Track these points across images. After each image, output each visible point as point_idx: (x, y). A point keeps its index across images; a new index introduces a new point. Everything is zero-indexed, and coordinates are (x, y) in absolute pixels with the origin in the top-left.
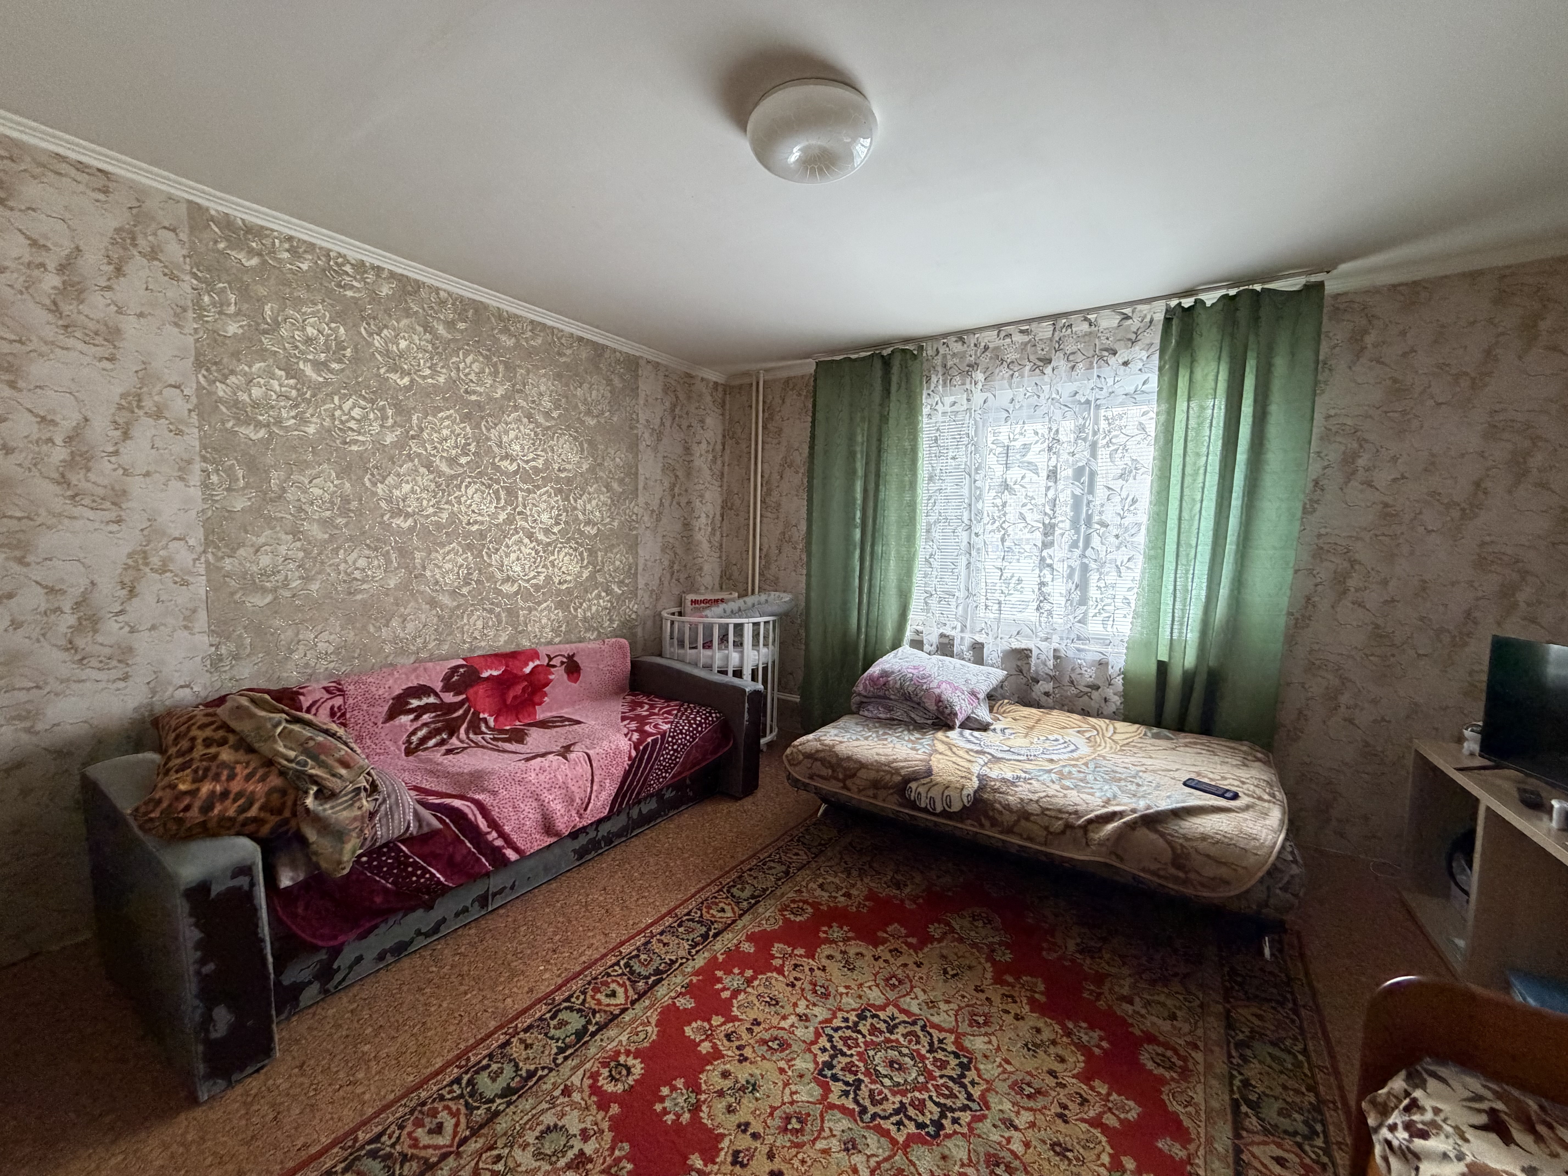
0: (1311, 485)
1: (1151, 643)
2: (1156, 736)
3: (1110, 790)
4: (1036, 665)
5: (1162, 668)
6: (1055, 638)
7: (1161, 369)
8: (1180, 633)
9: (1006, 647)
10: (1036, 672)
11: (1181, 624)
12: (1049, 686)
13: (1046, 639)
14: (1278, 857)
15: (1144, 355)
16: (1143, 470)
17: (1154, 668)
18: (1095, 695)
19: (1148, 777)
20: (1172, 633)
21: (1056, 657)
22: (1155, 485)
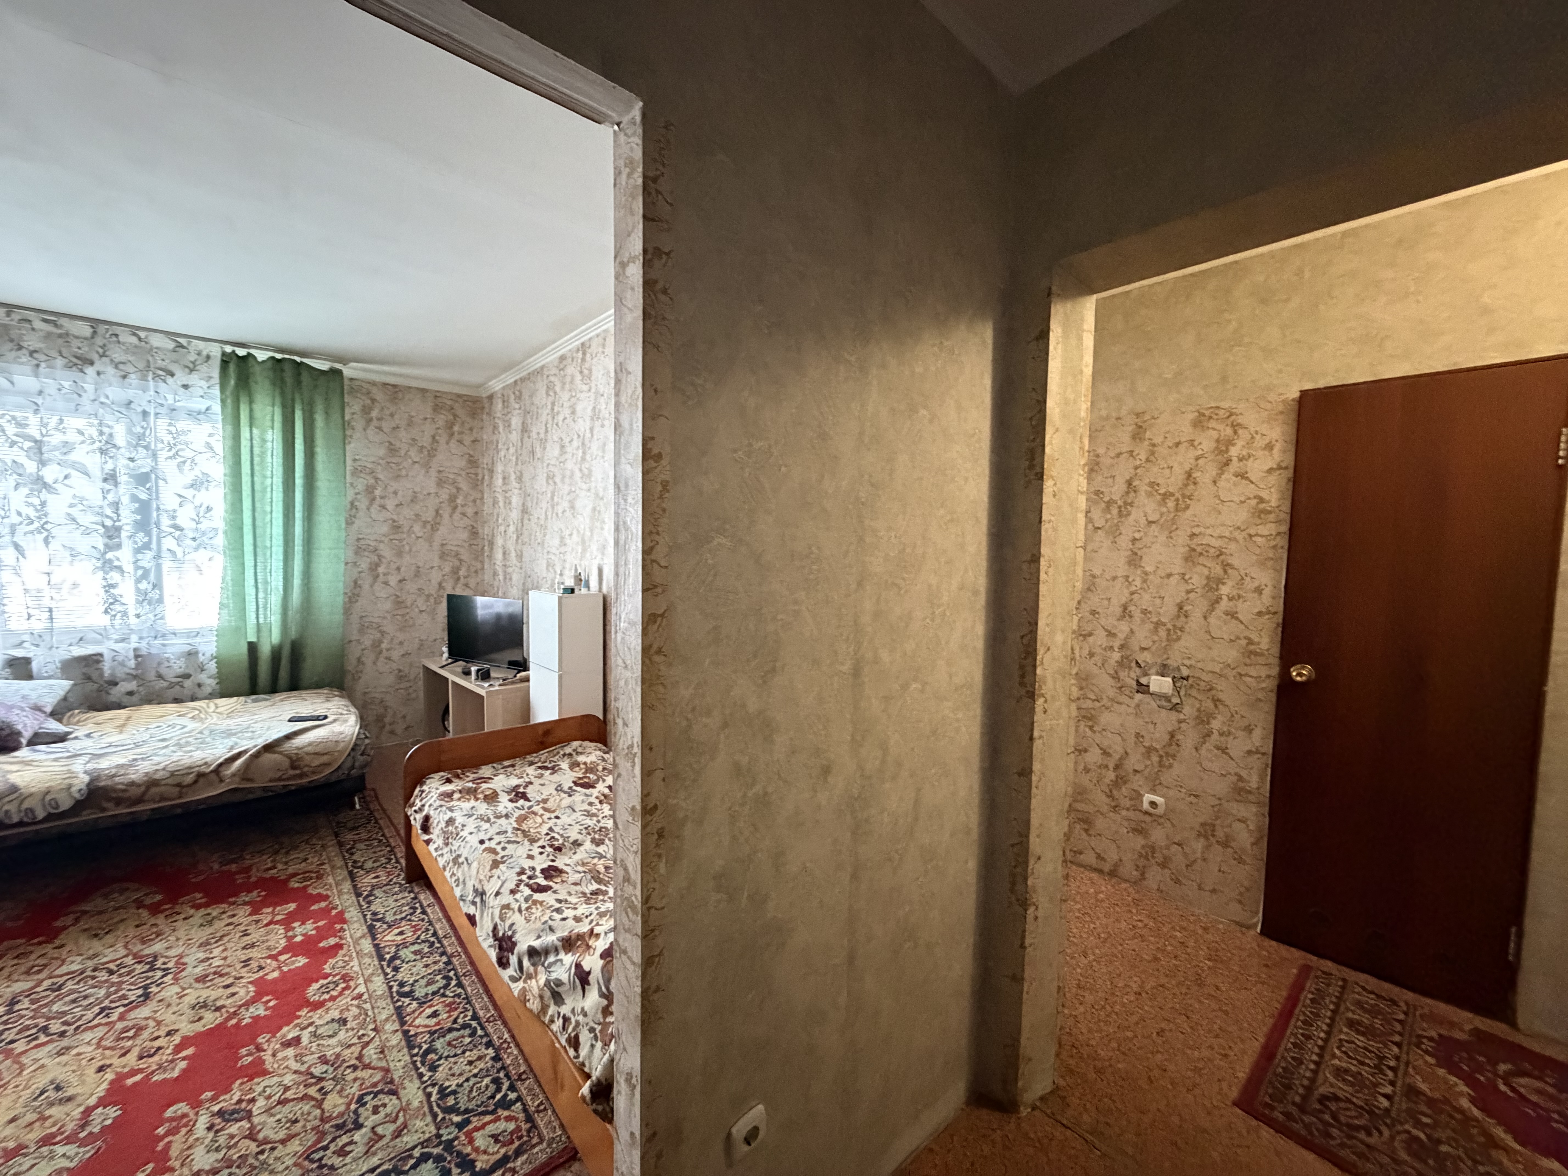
0: (349, 506)
1: (240, 629)
2: (254, 701)
3: (229, 742)
4: (113, 668)
5: (253, 648)
6: (134, 638)
7: (223, 401)
8: (265, 618)
9: (67, 656)
10: (112, 675)
11: (265, 608)
12: (132, 686)
13: (123, 640)
14: (357, 738)
15: (204, 384)
16: (215, 483)
17: (244, 649)
18: (188, 683)
19: (259, 725)
20: (257, 618)
21: (137, 657)
22: (229, 497)
